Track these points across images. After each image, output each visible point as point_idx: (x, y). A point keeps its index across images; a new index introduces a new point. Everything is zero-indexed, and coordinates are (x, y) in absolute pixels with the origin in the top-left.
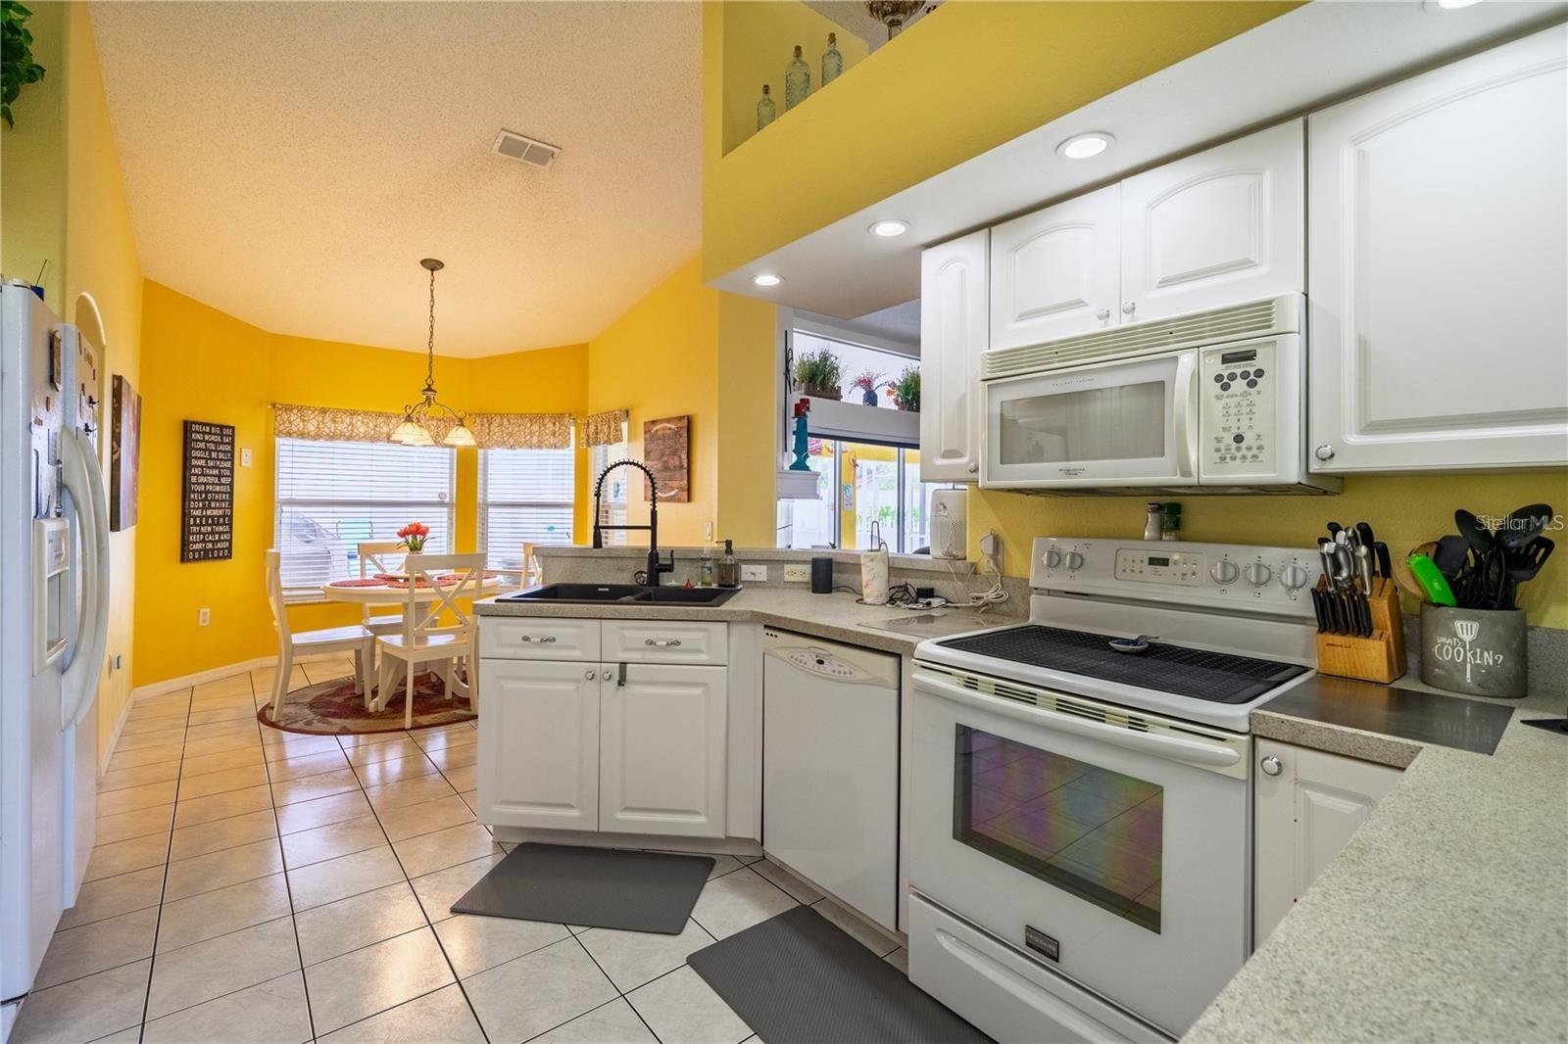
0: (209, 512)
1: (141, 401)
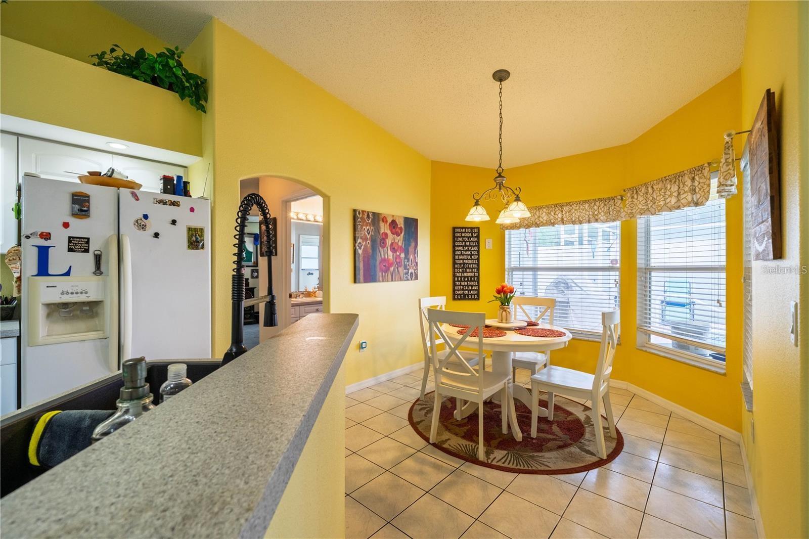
0: (465, 274)
1: (416, 220)
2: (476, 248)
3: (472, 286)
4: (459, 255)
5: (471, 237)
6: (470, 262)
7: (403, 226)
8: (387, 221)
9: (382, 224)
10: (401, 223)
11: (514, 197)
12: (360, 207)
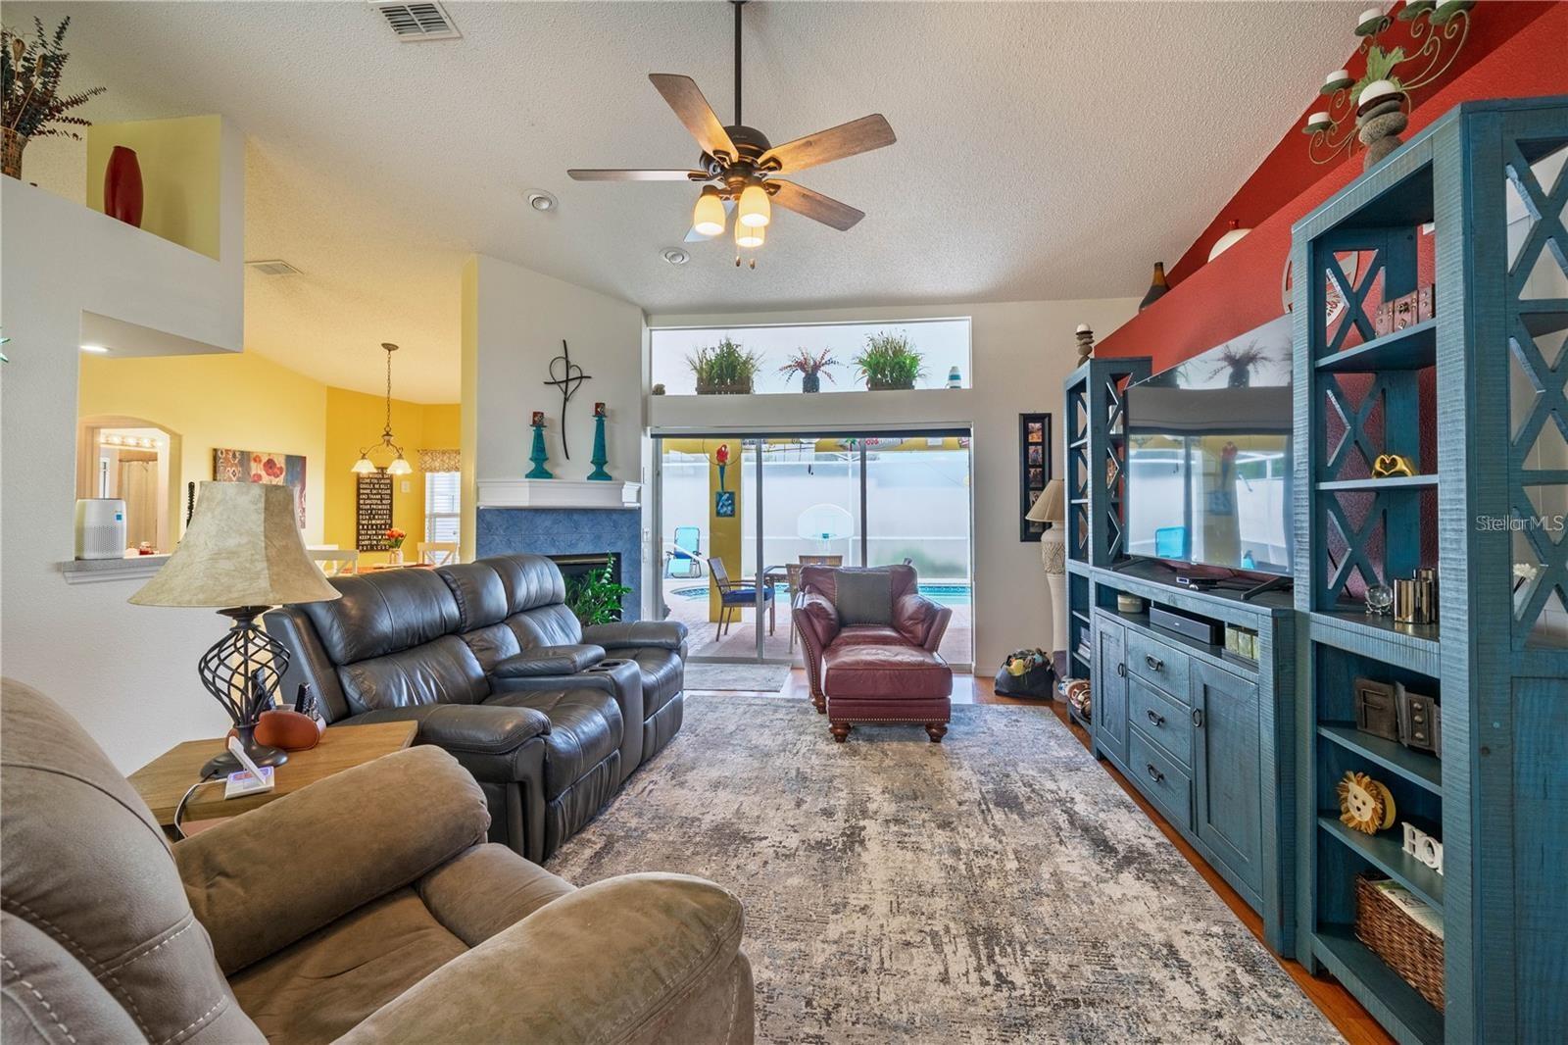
0: (373, 522)
1: (303, 459)
2: (389, 492)
3: (382, 535)
4: (364, 499)
5: (381, 479)
6: (380, 507)
7: (283, 466)
8: (260, 461)
9: (253, 465)
10: (281, 462)
11: (397, 455)
12: (222, 445)
